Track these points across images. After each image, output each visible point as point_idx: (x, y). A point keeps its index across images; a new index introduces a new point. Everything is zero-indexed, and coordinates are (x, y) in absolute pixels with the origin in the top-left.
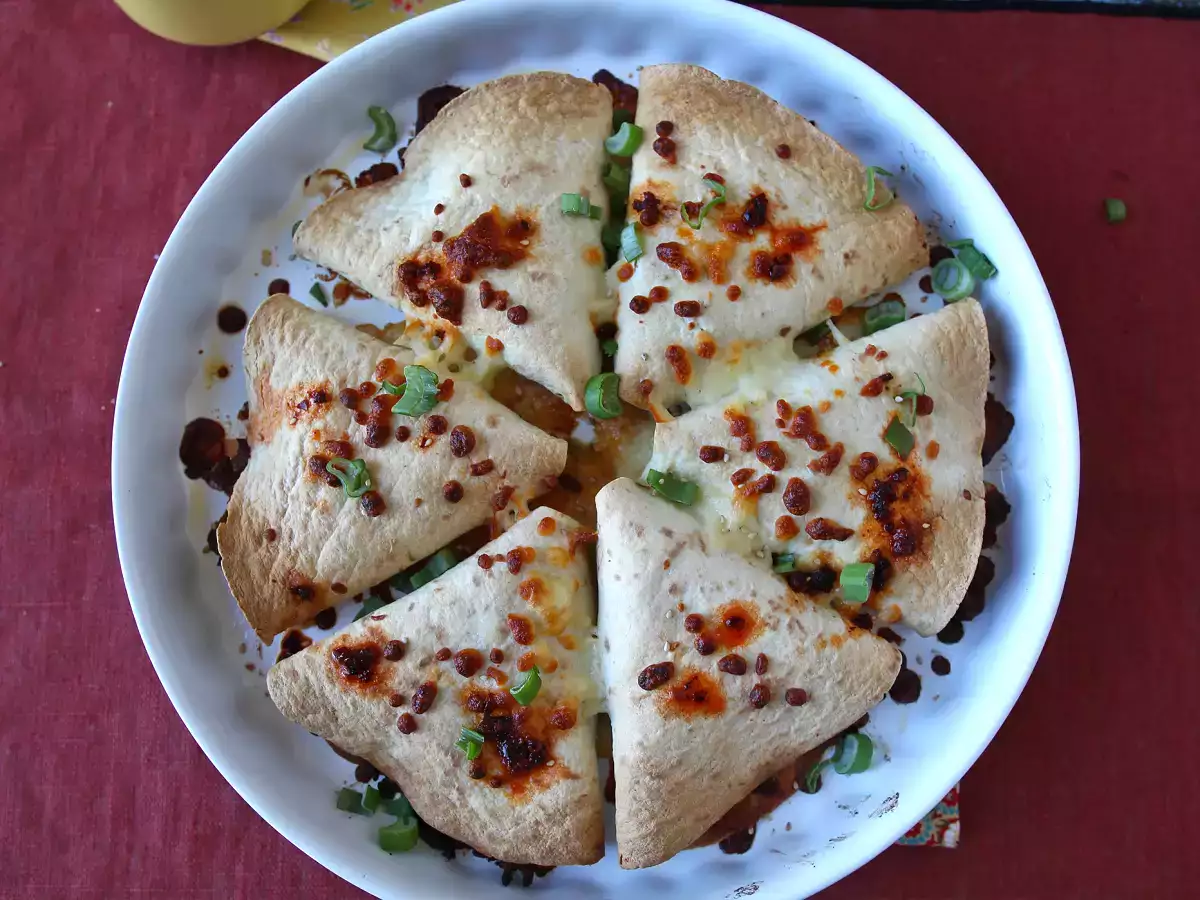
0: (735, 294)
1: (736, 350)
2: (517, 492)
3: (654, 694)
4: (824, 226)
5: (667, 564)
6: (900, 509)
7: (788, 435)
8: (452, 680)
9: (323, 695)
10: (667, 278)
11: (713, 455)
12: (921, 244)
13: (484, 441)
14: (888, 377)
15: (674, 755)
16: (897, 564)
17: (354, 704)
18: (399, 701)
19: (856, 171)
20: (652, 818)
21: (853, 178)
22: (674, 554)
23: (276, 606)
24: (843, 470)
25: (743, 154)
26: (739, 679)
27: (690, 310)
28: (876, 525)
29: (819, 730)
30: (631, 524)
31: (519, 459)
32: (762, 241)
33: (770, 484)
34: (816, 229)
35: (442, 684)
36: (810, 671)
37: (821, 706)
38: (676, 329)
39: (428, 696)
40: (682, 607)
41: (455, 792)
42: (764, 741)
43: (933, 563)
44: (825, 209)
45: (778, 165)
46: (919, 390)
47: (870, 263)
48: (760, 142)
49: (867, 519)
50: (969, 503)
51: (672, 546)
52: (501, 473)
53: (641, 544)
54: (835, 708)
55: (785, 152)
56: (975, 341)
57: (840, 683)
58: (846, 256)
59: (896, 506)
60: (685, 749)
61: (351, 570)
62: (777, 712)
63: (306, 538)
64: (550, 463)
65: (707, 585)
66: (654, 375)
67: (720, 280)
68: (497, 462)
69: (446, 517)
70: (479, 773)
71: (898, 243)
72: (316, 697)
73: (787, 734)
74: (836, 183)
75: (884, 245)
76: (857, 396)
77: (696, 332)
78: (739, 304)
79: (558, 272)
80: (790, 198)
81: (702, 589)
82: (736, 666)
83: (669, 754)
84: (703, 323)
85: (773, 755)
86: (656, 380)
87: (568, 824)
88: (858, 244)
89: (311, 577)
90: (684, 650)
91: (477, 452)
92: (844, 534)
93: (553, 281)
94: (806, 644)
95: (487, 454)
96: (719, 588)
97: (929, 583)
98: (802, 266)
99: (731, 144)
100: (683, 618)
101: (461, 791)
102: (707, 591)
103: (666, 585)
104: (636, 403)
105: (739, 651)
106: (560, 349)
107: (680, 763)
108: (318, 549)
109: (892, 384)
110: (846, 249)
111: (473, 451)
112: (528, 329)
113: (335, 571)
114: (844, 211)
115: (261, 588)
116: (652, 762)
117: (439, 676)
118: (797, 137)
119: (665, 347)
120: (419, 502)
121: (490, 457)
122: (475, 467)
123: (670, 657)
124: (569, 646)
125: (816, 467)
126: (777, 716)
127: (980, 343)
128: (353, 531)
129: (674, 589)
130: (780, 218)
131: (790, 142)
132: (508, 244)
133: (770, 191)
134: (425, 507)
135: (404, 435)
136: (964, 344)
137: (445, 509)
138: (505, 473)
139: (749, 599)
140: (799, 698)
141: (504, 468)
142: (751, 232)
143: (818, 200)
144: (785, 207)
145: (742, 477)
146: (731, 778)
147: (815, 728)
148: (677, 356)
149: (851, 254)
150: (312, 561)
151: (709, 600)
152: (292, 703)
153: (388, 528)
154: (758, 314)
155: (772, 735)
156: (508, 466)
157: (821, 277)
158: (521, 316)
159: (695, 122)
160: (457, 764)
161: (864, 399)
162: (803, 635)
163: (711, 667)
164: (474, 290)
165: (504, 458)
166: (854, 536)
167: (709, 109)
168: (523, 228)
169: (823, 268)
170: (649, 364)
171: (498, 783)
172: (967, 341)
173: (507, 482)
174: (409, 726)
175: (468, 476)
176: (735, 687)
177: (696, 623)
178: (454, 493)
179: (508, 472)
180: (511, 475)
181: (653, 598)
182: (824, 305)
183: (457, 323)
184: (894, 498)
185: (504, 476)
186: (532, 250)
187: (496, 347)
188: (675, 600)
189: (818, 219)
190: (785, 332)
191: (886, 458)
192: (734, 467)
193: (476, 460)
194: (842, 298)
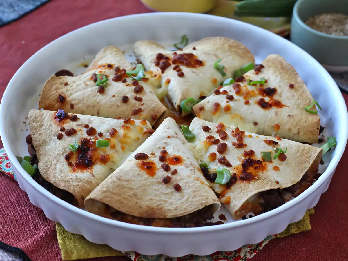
0: (247, 103)
1: (236, 115)
2: (142, 113)
3: (137, 160)
4: (289, 107)
5: (169, 137)
6: (251, 170)
7: (233, 135)
8: (83, 134)
9: (44, 119)
10: (230, 91)
11: (206, 129)
12: (317, 128)
13: (145, 93)
14: (276, 143)
15: (128, 177)
16: (238, 182)
17: (50, 125)
18: (63, 129)
19: (310, 101)
20: (107, 187)
21: (308, 102)
22: (173, 137)
23: (51, 98)
24: (242, 151)
25: (278, 80)
26: (164, 172)
28: (241, 168)
29: (177, 207)
30: (168, 126)
31: (151, 102)
32: (267, 99)
33: (216, 142)
34: (285, 106)
35: (79, 133)
36: (187, 182)
37: (183, 197)
38: (222, 101)
39: (72, 133)
40: (164, 148)
41: (55, 161)
42: (157, 198)
43: (250, 185)
44: (293, 104)
45: (287, 88)
46: (284, 151)
47: (296, 121)
48: (286, 81)
49: (239, 166)
50: (276, 184)
51: (175, 135)
52: (143, 103)
53: (166, 130)
54: (187, 200)
55: (292, 86)
56: (313, 153)
57: (194, 191)
58: (289, 115)
59: (251, 168)
60: (133, 179)
61: (79, 103)
62: (169, 189)
63: (75, 88)
64: (158, 109)
65: (176, 148)
66: (206, 107)
67: (245, 98)
68: (143, 100)
69: (118, 106)
70: (68, 158)
71: (309, 122)
72: (41, 118)
73: (166, 202)
74: (302, 101)
75: (304, 120)
76: (262, 141)
77: (228, 104)
78: (246, 106)
79: (201, 75)
80: (284, 96)
81: (174, 148)
82: (166, 168)
83: (127, 176)
84: (231, 104)
85: (157, 206)
86: (206, 109)
87: (80, 183)
88: (296, 115)
89: (67, 97)
90: (155, 157)
91: (140, 95)
92: (229, 165)
93: (198, 75)
94: (192, 176)
95: (143, 96)
96: (179, 151)
97: (244, 189)
98: (274, 109)
99: (277, 77)
100: (162, 149)
101: (57, 161)
102: (175, 149)
103: (165, 141)
104: (196, 111)
105: (171, 166)
106: (185, 87)
107: (128, 180)
108: (76, 92)
109: (276, 146)
110: (291, 114)
111: (140, 94)
112: (181, 79)
113: (75, 100)
114: (298, 107)
115: (52, 91)
116: (120, 175)
117: (80, 131)
118: (299, 87)
119: (215, 102)
120: (114, 96)
121: (143, 98)
122: (136, 97)
123: (149, 156)
124: (123, 148)
125: (234, 144)
126: (168, 191)
127: (314, 154)
128: (90, 92)
129: (165, 143)
130: (276, 97)
131: (296, 86)
132: (193, 63)
133: (279, 91)
134: (114, 99)
135: (125, 81)
136: (309, 152)
137: (119, 103)
138: (144, 104)
139: (185, 158)
140: (178, 188)
141: (144, 102)
142: (265, 95)
143: (292, 101)
144: (280, 96)
145: (210, 138)
146: (139, 201)
147: (176, 206)
148: (217, 106)
149: (291, 116)
150: (71, 94)
151: (173, 151)
152: (33, 116)
153: (99, 98)
154: (250, 111)
155: (162, 199)
156: (146, 102)
157: (277, 115)
158: (181, 75)
159: (271, 68)
160: (63, 153)
161: (264, 142)
162: (193, 174)
163: (159, 164)
164: (173, 66)
165: (147, 100)
166: (231, 167)
167: (277, 67)
168: (200, 63)
169: (279, 113)
170: (207, 103)
171: (70, 165)
172: (310, 152)
173: (142, 107)
174: (60, 137)
175: (133, 98)
176: (161, 173)
177: (165, 152)
178: (125, 100)
179: (145, 104)
180: (145, 106)
181: (158, 141)
182: (273, 124)
183: (163, 72)
184: (252, 166)
185: (142, 105)
186: (198, 68)
187: (169, 82)
188: (164, 145)
189: (288, 105)
190: (256, 124)
191: (258, 156)
192: (210, 135)
193: (138, 96)
194: (281, 127)
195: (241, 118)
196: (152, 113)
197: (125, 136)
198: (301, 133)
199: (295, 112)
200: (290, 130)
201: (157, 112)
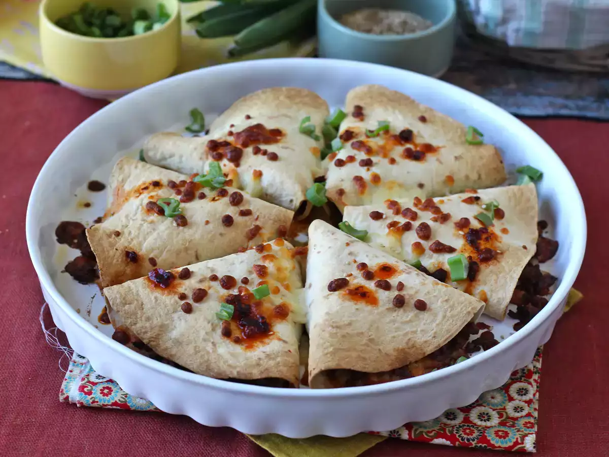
0: (393, 161)
1: (393, 183)
2: (263, 231)
3: (337, 293)
4: (444, 147)
5: (348, 244)
6: (483, 245)
7: (420, 209)
8: (217, 291)
9: (138, 295)
10: (356, 154)
11: (377, 216)
12: (499, 161)
13: (248, 202)
14: (478, 198)
15: (346, 320)
16: (483, 267)
17: (156, 298)
18: (183, 297)
19: (463, 130)
21: (461, 133)
22: (352, 242)
23: (115, 261)
24: (451, 225)
25: (401, 118)
26: (387, 293)
27: (367, 163)
28: (468, 247)
29: (435, 333)
30: (328, 231)
31: (267, 210)
33: (408, 227)
34: (440, 147)
35: (210, 292)
36: (428, 292)
37: (436, 315)
38: (359, 171)
39: (200, 296)
40: (355, 261)
41: (210, 345)
42: (400, 333)
43: (503, 263)
44: (445, 141)
45: (420, 124)
46: (495, 204)
47: (469, 162)
48: (410, 115)
49: (464, 245)
50: (525, 250)
52: (256, 217)
54: (444, 317)
55: (423, 119)
57: (447, 301)
58: (456, 157)
59: (482, 242)
60: (354, 319)
61: (162, 252)
62: (410, 314)
63: (139, 234)
64: (284, 216)
65: (370, 255)
66: (345, 188)
67: (385, 156)
68: (253, 211)
69: (221, 234)
70: (227, 333)
71: (485, 157)
72: (133, 295)
73: (415, 332)
74: (451, 133)
75: (478, 157)
76: (460, 202)
77: (371, 172)
78: (395, 166)
79: (296, 148)
80: (425, 134)
81: (367, 256)
82: (387, 287)
83: (344, 319)
84: (375, 170)
85: (407, 343)
86: (347, 190)
87: (279, 359)
88: (463, 154)
89: (138, 251)
90: (356, 277)
91: (243, 205)
92: (451, 250)
93: (293, 150)
94: (426, 282)
95: (249, 207)
96: (377, 257)
97: (500, 272)
98: (430, 157)
99: (394, 113)
100: (356, 265)
101: (214, 344)
102: (370, 257)
103: (347, 251)
104: (335, 198)
106: (294, 172)
107: (350, 324)
108: (145, 239)
109: (480, 202)
110: (456, 155)
112: (278, 163)
113: (152, 250)
114: (455, 143)
115: (108, 251)
116: (333, 320)
117: (210, 288)
118: (431, 116)
119: (352, 177)
120: (207, 222)
122: (242, 211)
123: (348, 279)
124: (288, 287)
125: (434, 220)
126: (410, 317)
128: (167, 232)
129: (350, 254)
130: (419, 140)
131: (427, 117)
132: (270, 136)
133: (415, 130)
134: (210, 226)
135: (203, 196)
136: (522, 194)
137: (222, 229)
138: (258, 217)
139: (394, 263)
140: (421, 306)
141: (258, 214)
142: (403, 142)
143: (441, 138)
144: (422, 137)
145: (393, 225)
146: (381, 348)
147: (433, 331)
148: (359, 180)
149: (458, 157)
150: (140, 244)
151: (371, 260)
152: (118, 296)
153: (187, 233)
154: (405, 172)
155: (407, 330)
156: (260, 214)
157: (441, 162)
158: (274, 157)
159: (376, 106)
160: (214, 330)
161: (463, 203)
163: (371, 285)
164: (250, 150)
165: (258, 209)
166: (457, 251)
167: (383, 101)
168: (279, 133)
169: (442, 160)
170: (342, 183)
171: (237, 341)
172: (524, 193)
173: (258, 223)
174: (188, 309)
175: (237, 215)
176: (385, 297)
177: (363, 266)
178: (228, 221)
179: (260, 217)
180: (261, 219)
181: (339, 256)
182: (443, 178)
183: (238, 165)
184: (480, 239)
185: (257, 219)
186: (282, 141)
187: (259, 175)
188: (351, 258)
189: (440, 145)
190: (421, 186)
191: (475, 224)
192: (389, 221)
193: (242, 208)
194: (455, 178)
195: (401, 186)
196: (277, 226)
197: (279, 269)
198: (483, 176)
199: (459, 151)
200: (467, 177)
201: (284, 222)
